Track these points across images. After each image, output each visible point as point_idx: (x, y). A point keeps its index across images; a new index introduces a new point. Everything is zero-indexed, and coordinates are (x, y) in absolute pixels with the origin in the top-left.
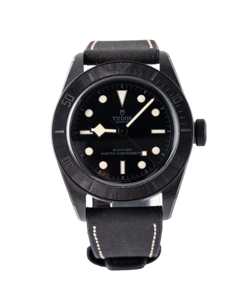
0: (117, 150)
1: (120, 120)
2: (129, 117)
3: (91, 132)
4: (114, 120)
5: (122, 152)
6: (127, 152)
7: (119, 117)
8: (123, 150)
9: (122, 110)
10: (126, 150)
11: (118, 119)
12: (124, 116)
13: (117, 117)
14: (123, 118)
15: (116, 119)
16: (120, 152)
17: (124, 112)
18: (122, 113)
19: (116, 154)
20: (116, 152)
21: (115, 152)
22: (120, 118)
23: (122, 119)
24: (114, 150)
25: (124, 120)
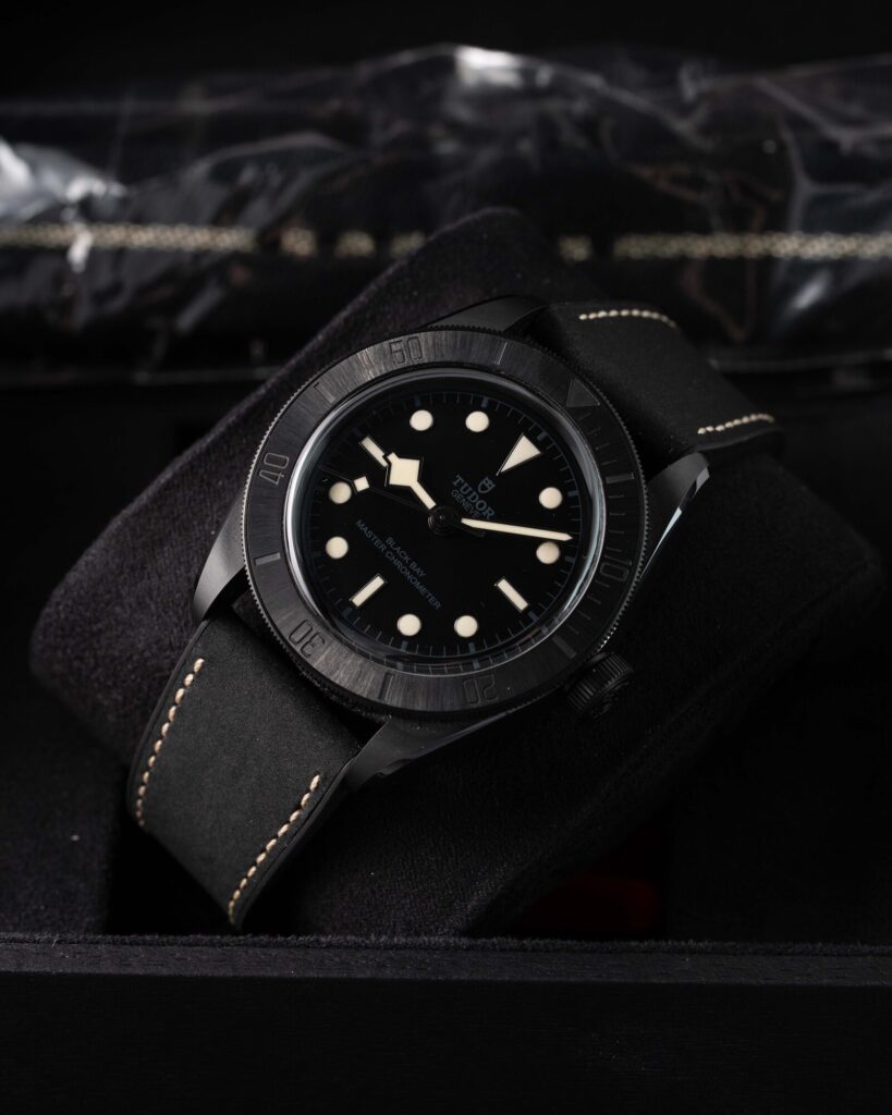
0: (395, 546)
1: (465, 496)
2: (489, 509)
3: (385, 457)
4: (455, 483)
5: (401, 560)
6: (409, 569)
7: (470, 489)
8: (407, 558)
9: (490, 482)
10: (413, 565)
11: (465, 490)
12: (482, 497)
13: (466, 485)
14: (474, 498)
15: (460, 484)
16: (397, 557)
17: (490, 489)
18: (484, 488)
19: (385, 551)
20: (389, 548)
21: (388, 546)
22: (471, 493)
23: (469, 498)
24: (390, 541)
25: (474, 504)
